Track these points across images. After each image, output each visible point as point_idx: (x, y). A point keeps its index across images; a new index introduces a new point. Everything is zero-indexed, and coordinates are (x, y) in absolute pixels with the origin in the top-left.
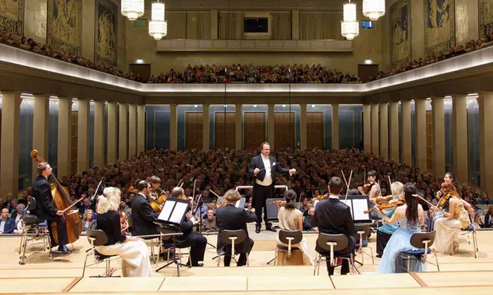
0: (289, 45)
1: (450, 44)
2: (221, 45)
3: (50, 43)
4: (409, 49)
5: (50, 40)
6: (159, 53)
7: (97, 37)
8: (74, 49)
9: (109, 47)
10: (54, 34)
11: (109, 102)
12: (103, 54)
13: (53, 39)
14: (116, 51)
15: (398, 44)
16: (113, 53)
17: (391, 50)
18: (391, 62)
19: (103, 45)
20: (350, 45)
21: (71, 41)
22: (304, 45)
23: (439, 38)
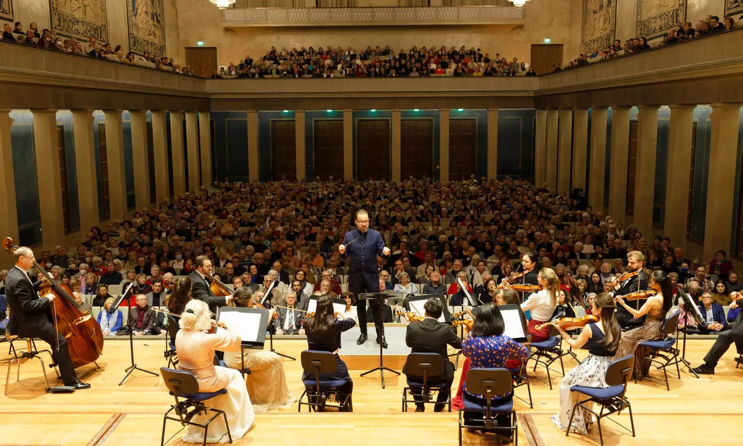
0: (425, 15)
1: (677, 15)
2: (320, 17)
3: (56, 22)
4: (612, 20)
5: (55, 19)
6: (228, 30)
7: (130, 8)
8: (96, 30)
9: (151, 22)
10: (61, 9)
11: (153, 110)
12: (141, 35)
13: (62, 18)
14: (162, 28)
15: (595, 12)
16: (158, 33)
17: (584, 22)
18: (582, 41)
19: (143, 20)
20: (519, 15)
21: (90, 18)
22: (449, 15)
23: (660, 6)
